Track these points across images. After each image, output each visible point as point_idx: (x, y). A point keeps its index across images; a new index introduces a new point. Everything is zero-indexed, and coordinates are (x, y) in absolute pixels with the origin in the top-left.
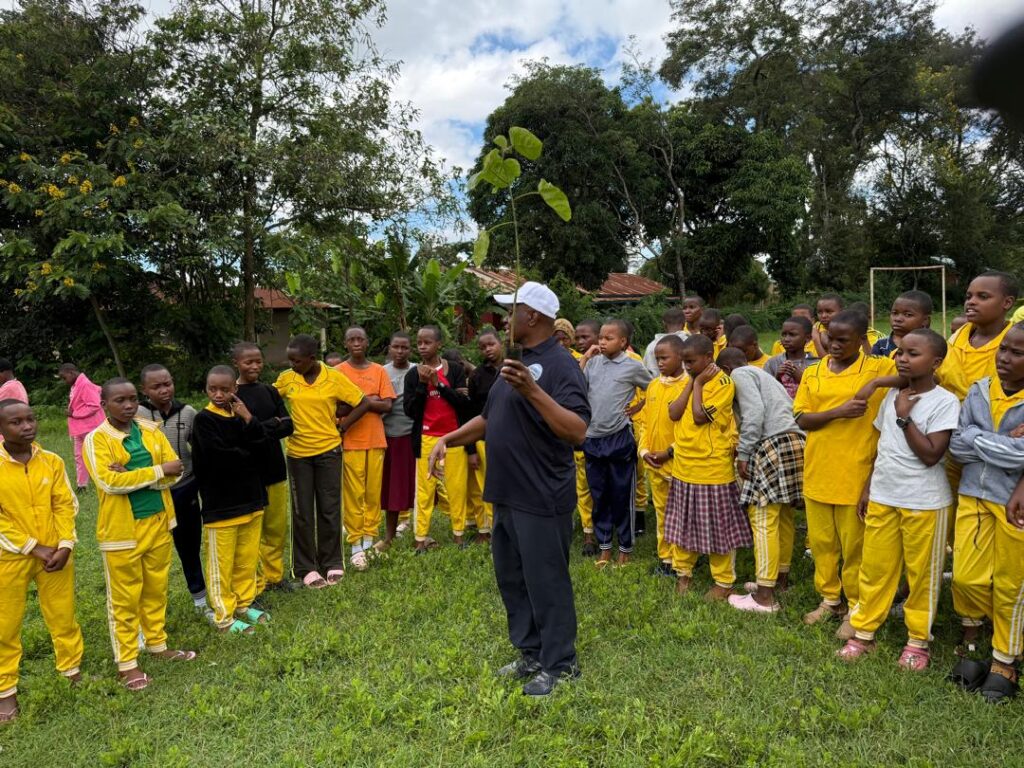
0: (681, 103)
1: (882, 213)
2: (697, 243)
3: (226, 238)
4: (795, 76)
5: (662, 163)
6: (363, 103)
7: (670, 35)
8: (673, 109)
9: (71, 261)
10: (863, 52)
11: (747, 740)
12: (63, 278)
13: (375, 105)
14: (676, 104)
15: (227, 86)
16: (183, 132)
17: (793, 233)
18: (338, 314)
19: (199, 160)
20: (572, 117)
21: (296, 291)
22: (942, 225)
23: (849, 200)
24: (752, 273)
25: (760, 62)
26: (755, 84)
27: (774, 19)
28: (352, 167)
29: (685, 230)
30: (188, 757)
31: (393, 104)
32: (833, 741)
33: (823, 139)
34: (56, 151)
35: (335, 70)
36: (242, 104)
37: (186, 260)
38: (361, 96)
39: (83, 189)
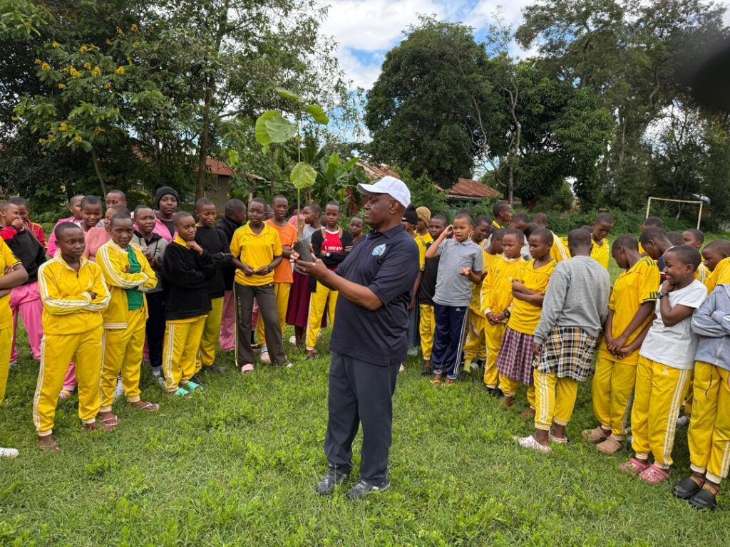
0: (528, 59)
1: (663, 158)
2: (526, 163)
3: (191, 120)
4: (613, 50)
5: (508, 102)
6: (299, 33)
7: (527, 8)
8: (521, 63)
9: (81, 124)
10: (666, 38)
11: (524, 512)
12: (74, 136)
13: (307, 36)
14: (524, 60)
15: (203, 9)
16: (169, 40)
17: (596, 164)
18: (262, 184)
19: (178, 61)
20: (449, 61)
21: (236, 163)
22: (704, 173)
23: (640, 146)
24: (562, 190)
25: (590, 36)
26: (585, 53)
27: (605, 6)
28: (285, 79)
29: (519, 153)
30: (143, 475)
31: (320, 36)
32: (583, 521)
33: (628, 99)
34: (77, 42)
35: (281, 6)
36: (212, 23)
37: (161, 132)
38: (298, 28)
39: (94, 73)
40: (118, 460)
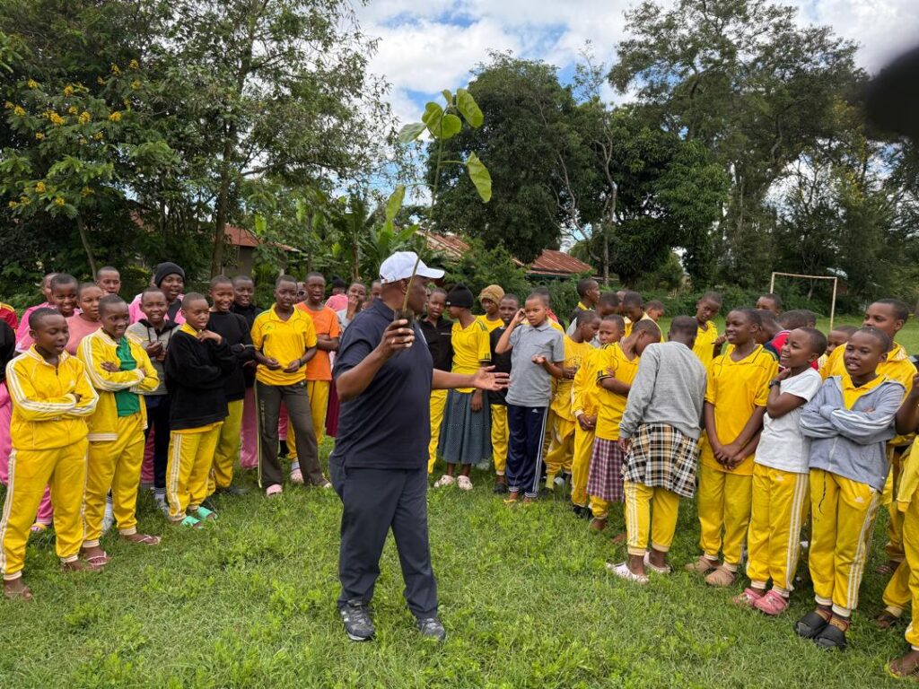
0: (624, 105)
1: (790, 225)
2: (625, 232)
3: (206, 179)
4: (727, 95)
5: (601, 158)
6: (342, 71)
7: (622, 44)
8: (616, 109)
9: (64, 183)
10: (789, 80)
12: (54, 198)
13: (353, 75)
14: (620, 106)
15: (221, 42)
16: (178, 79)
17: (709, 233)
18: (296, 258)
19: (189, 106)
20: (527, 107)
21: (262, 232)
22: (839, 241)
23: (762, 209)
24: (669, 265)
25: (697, 79)
26: (692, 98)
27: (714, 42)
28: (326, 127)
29: (614, 220)
30: (140, 625)
31: (369, 76)
33: (745, 152)
34: (61, 81)
35: (319, 39)
36: (233, 59)
37: (167, 194)
38: (340, 66)
39: (82, 119)
40: (107, 608)
